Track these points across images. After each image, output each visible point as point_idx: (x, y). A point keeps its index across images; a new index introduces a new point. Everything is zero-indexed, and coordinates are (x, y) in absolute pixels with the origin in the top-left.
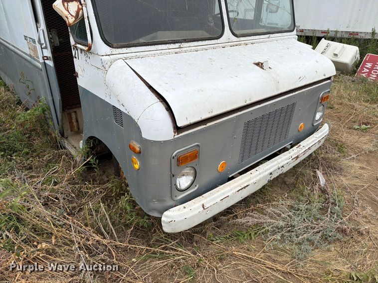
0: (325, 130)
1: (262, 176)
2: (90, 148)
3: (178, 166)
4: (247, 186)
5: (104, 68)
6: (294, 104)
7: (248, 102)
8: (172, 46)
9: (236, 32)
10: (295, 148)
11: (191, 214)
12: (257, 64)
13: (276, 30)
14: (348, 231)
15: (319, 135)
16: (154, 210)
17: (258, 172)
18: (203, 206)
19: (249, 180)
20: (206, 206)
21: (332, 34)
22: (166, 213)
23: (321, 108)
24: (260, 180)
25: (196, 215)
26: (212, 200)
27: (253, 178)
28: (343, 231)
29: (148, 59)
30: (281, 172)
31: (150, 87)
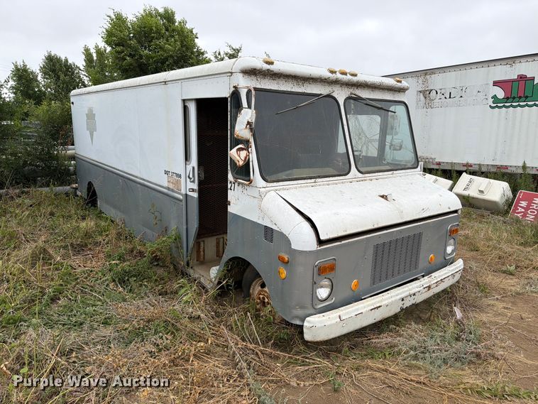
0: (459, 264)
1: (393, 299)
2: (227, 270)
3: (319, 275)
4: (380, 307)
5: (261, 197)
6: (420, 234)
7: (376, 226)
8: (309, 181)
9: (361, 169)
10: (426, 278)
11: (329, 323)
12: (382, 197)
13: (399, 167)
14: (483, 355)
15: (452, 268)
16: (297, 317)
17: (389, 295)
18: (340, 317)
19: (381, 301)
20: (343, 318)
21: (475, 168)
22: (308, 319)
23: (452, 241)
24: (392, 303)
25: (334, 324)
26: (348, 313)
27: (385, 300)
28: (478, 356)
29: (292, 191)
30: (414, 302)
31: (298, 211)
